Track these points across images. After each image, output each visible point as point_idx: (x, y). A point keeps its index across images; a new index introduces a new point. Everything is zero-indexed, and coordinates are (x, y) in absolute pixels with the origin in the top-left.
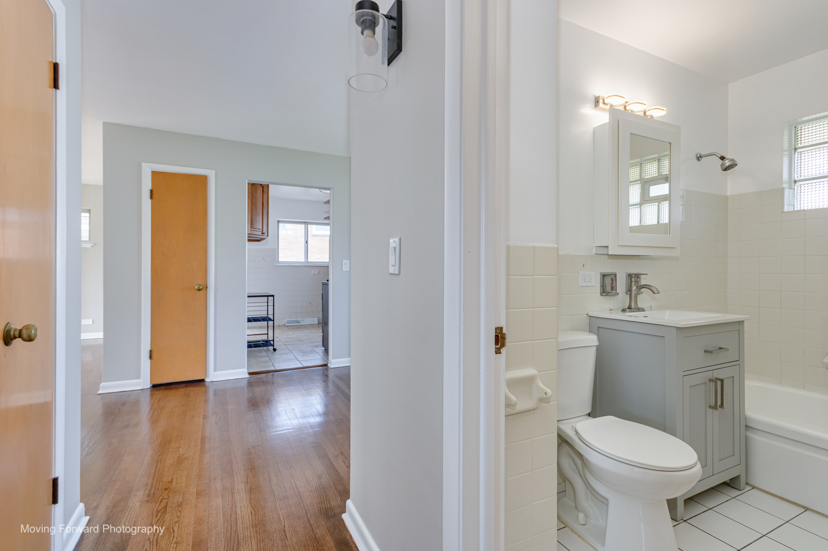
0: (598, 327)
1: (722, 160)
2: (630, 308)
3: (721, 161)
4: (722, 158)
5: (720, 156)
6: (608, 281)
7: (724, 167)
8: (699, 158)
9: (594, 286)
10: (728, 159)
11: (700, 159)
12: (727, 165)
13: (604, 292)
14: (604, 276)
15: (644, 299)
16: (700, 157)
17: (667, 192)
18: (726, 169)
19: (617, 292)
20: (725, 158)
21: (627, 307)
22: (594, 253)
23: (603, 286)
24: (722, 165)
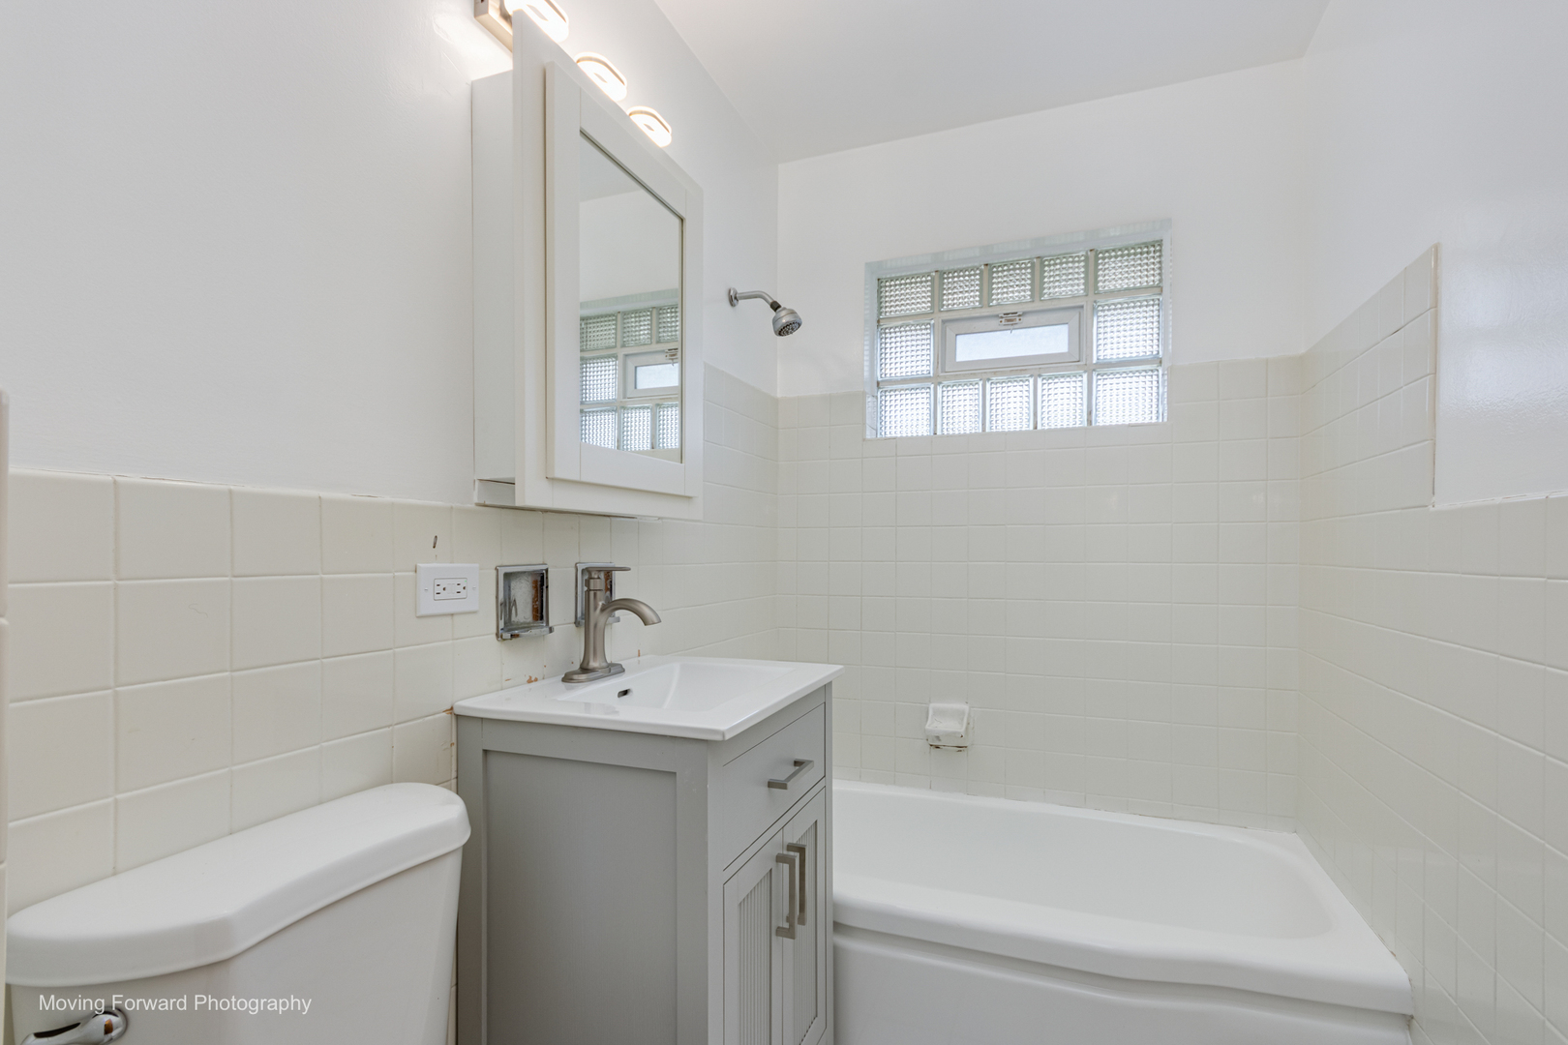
0: (486, 752)
1: (775, 310)
2: (584, 669)
3: (773, 313)
4: (775, 306)
5: (771, 301)
6: (523, 592)
7: (779, 326)
8: (733, 299)
9: (474, 612)
10: (784, 309)
11: (735, 301)
12: (784, 321)
13: (509, 630)
14: (508, 576)
15: (621, 635)
16: (736, 298)
17: (675, 382)
18: (783, 331)
19: (550, 625)
20: (779, 306)
21: (576, 667)
22: (476, 500)
23: (506, 606)
24: (775, 321)
